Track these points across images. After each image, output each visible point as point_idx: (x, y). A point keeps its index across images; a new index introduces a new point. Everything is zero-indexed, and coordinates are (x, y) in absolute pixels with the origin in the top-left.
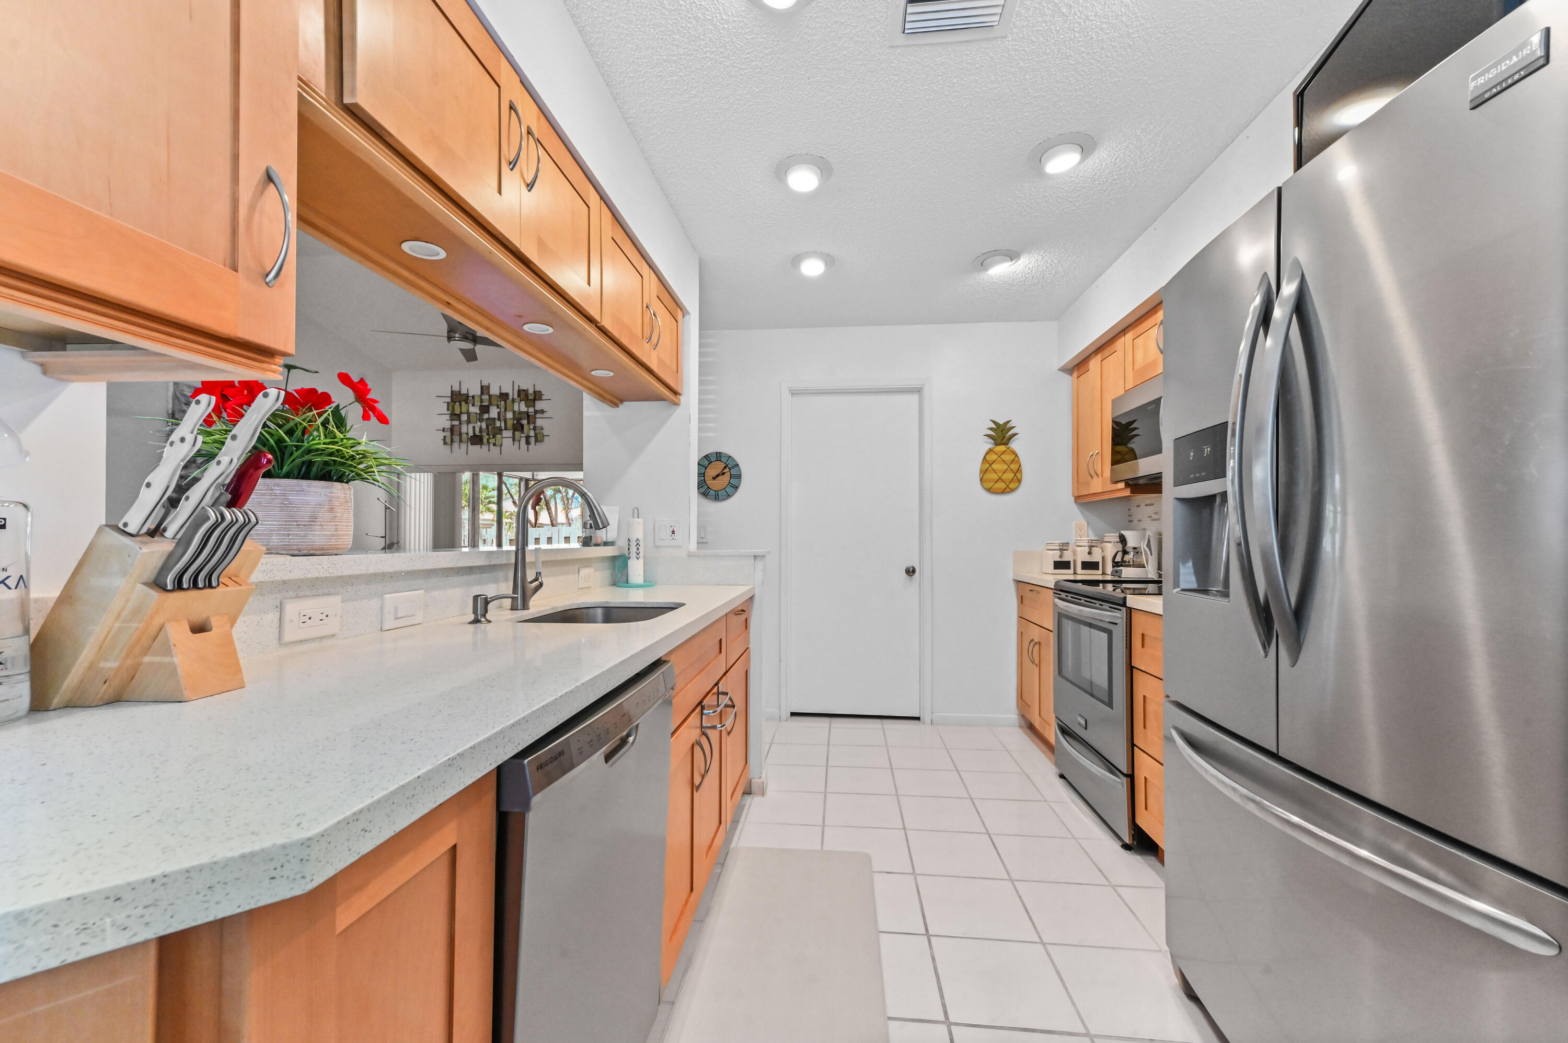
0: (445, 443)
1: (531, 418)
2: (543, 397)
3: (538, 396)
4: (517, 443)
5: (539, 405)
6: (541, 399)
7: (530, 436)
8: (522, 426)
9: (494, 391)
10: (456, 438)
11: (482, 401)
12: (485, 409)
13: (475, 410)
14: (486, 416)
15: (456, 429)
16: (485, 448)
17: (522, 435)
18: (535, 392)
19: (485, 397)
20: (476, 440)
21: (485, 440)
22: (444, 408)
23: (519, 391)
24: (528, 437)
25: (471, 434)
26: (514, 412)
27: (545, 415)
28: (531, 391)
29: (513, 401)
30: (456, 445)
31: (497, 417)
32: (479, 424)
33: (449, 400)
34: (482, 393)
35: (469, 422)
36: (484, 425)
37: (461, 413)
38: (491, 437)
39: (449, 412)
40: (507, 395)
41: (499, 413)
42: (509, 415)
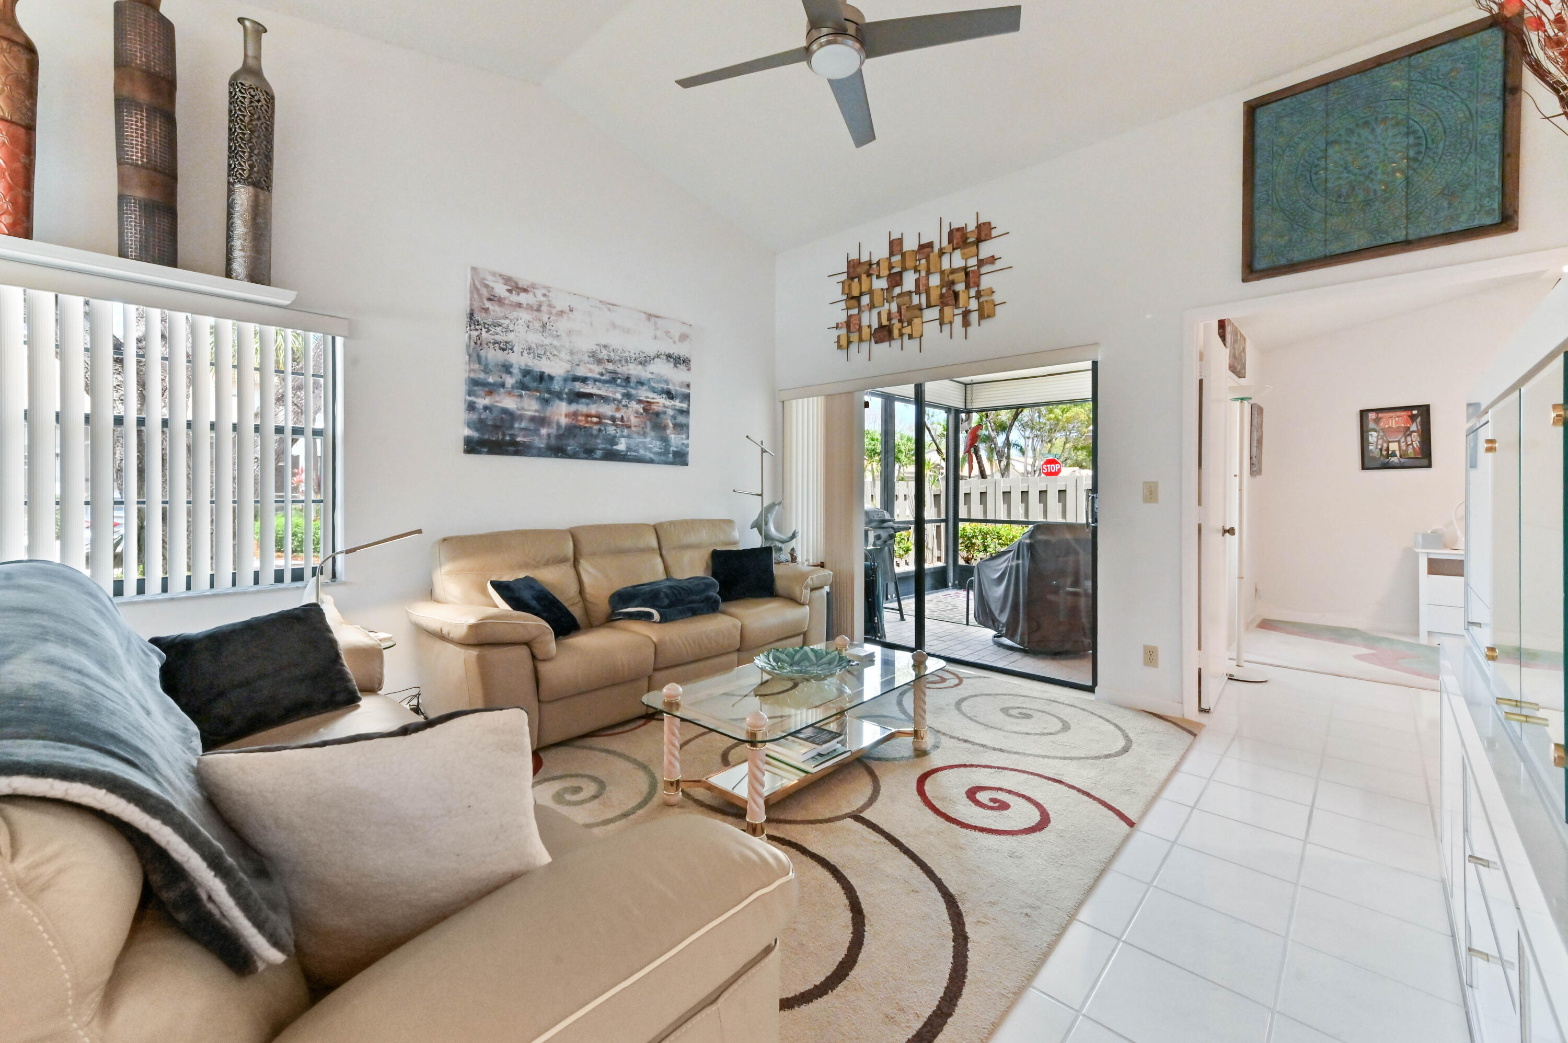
0: (840, 347)
1: (970, 277)
2: (994, 233)
3: (984, 232)
4: (946, 328)
5: (986, 250)
6: (989, 237)
7: (970, 311)
8: (956, 295)
9: (910, 245)
10: (854, 337)
11: (891, 267)
12: (895, 279)
13: (880, 284)
14: (897, 290)
15: (854, 321)
16: (896, 344)
17: (957, 311)
18: (979, 227)
19: (897, 258)
20: (884, 333)
21: (896, 333)
22: (837, 292)
23: (951, 233)
24: (966, 314)
25: (875, 325)
26: (942, 273)
27: (998, 265)
28: (972, 227)
29: (942, 252)
30: (854, 347)
31: (913, 289)
32: (887, 305)
33: (844, 277)
34: (892, 254)
35: (872, 306)
36: (894, 308)
37: (861, 294)
38: (905, 324)
39: (845, 297)
40: (930, 245)
41: (917, 281)
42: (935, 280)
